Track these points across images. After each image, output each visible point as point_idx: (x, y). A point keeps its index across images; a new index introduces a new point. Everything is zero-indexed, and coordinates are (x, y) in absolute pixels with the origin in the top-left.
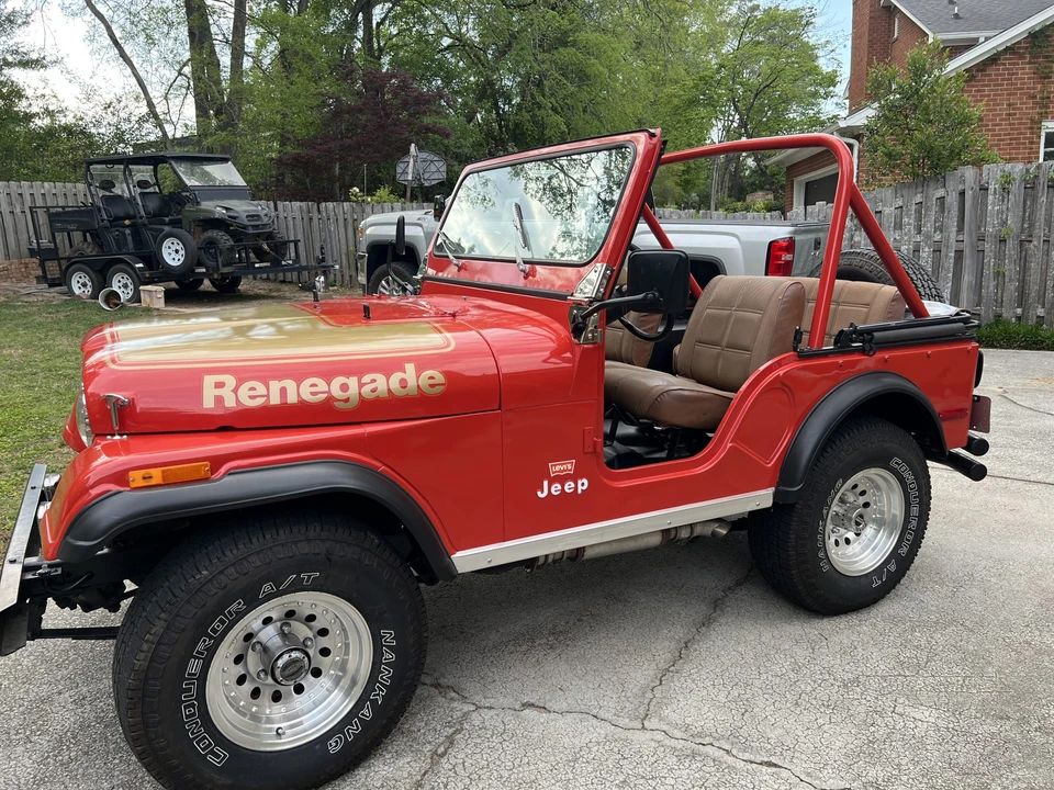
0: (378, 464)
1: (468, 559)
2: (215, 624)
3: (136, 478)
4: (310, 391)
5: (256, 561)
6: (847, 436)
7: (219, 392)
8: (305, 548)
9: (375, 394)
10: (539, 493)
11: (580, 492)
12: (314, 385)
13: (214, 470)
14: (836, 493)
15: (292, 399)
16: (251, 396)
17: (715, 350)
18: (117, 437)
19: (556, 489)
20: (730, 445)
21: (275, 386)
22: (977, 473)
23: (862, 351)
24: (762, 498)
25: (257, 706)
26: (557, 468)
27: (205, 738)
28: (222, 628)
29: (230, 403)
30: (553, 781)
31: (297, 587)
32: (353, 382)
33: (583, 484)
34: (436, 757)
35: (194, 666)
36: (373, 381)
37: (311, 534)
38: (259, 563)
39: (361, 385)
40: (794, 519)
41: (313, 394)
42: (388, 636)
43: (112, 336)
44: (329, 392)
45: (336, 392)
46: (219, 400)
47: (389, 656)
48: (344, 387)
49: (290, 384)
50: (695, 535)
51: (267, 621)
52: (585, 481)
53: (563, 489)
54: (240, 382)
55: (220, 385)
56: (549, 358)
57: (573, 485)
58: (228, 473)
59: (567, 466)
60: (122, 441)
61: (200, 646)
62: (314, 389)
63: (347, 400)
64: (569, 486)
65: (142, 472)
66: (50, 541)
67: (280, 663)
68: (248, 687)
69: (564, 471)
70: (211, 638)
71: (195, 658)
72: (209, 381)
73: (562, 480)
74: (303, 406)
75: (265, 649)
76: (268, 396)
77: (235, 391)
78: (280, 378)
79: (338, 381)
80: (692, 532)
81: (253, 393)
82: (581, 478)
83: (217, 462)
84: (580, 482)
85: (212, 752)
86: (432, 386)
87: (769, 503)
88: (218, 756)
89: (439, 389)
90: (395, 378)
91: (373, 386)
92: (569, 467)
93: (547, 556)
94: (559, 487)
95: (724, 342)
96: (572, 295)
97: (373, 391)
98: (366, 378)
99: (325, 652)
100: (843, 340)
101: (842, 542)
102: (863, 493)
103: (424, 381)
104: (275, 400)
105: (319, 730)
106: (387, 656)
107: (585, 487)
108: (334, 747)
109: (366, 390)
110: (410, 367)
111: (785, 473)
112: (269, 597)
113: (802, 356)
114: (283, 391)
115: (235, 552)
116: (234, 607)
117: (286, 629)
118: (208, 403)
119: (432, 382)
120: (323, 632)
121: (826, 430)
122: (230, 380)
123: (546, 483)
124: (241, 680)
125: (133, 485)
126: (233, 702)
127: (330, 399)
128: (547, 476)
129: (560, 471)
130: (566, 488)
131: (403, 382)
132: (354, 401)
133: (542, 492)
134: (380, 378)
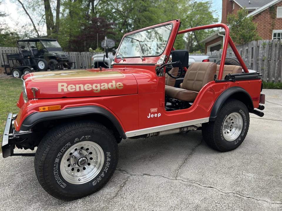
0: (105, 107)
1: (129, 134)
2: (63, 149)
3: (41, 109)
4: (87, 88)
5: (73, 132)
6: (228, 104)
7: (62, 87)
8: (86, 129)
9: (104, 89)
10: (148, 117)
11: (158, 117)
12: (88, 86)
13: (62, 107)
14: (225, 119)
15: (82, 89)
16: (71, 89)
17: (192, 82)
18: (35, 99)
19: (152, 116)
20: (198, 105)
21: (78, 86)
22: (261, 115)
23: (232, 81)
24: (206, 120)
25: (73, 173)
26: (153, 110)
27: (60, 180)
28: (64, 150)
29: (65, 90)
30: (153, 192)
31: (84, 140)
32: (98, 85)
33: (159, 115)
34: (121, 187)
35: (57, 160)
36: (104, 85)
37: (88, 125)
38: (74, 133)
39: (101, 86)
40: (214, 126)
41: (88, 88)
42: (109, 154)
43: (32, 75)
44: (92, 88)
45: (94, 88)
46: (63, 90)
47: (109, 159)
48: (96, 87)
49: (82, 86)
50: (188, 130)
51: (76, 150)
52: (160, 114)
54: (68, 84)
55: (63, 86)
56: (150, 81)
57: (157, 115)
58: (66, 108)
60: (36, 100)
61: (59, 155)
62: (88, 87)
63: (97, 90)
65: (42, 107)
66: (18, 126)
67: (80, 160)
68: (70, 168)
69: (154, 111)
70: (61, 153)
71: (57, 158)
72: (60, 85)
73: (154, 113)
74: (85, 92)
75: (75, 158)
76: (76, 89)
77: (67, 87)
78: (79, 84)
79: (95, 85)
80: (187, 129)
81: (72, 88)
82: (159, 113)
83: (63, 105)
84: (158, 114)
85: (62, 184)
86: (120, 87)
87: (208, 121)
88: (63, 185)
89: (122, 88)
90: (110, 84)
91: (104, 86)
92: (156, 110)
93: (149, 134)
94: (153, 115)
95: (195, 80)
96: (156, 64)
98: (102, 84)
99: (91, 159)
100: (227, 78)
101: (226, 133)
102: (232, 120)
103: (117, 85)
104: (78, 90)
105: (90, 179)
106: (108, 159)
108: (94, 184)
109: (102, 88)
110: (114, 82)
111: (212, 114)
112: (77, 142)
113: (216, 82)
114: (80, 87)
115: (68, 129)
116: (67, 144)
117: (81, 152)
118: (60, 90)
119: (120, 85)
120: (91, 153)
121: (222, 102)
122: (65, 85)
123: (150, 114)
124: (69, 166)
125: (40, 111)
126: (67, 171)
127: (92, 90)
128: (150, 112)
129: (153, 111)
130: (155, 115)
131: (112, 86)
132: (99, 90)
133: (149, 116)
134: (106, 84)
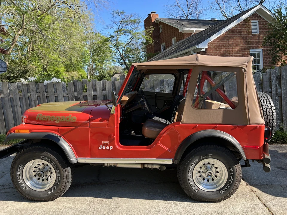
0: (61, 135)
10: (99, 148)
11: (110, 149)
12: (53, 117)
16: (43, 118)
18: (24, 124)
19: (104, 148)
20: (157, 144)
26: (104, 142)
29: (40, 119)
33: (111, 148)
39: (60, 118)
41: (52, 119)
44: (55, 119)
52: (112, 147)
54: (43, 115)
64: (107, 147)
69: (106, 143)
73: (106, 145)
77: (41, 117)
79: (57, 117)
84: (110, 147)
87: (171, 163)
89: (75, 121)
90: (67, 117)
92: (108, 143)
103: (72, 118)
107: (112, 148)
110: (70, 115)
114: (48, 118)
123: (101, 146)
128: (102, 144)
129: (105, 143)
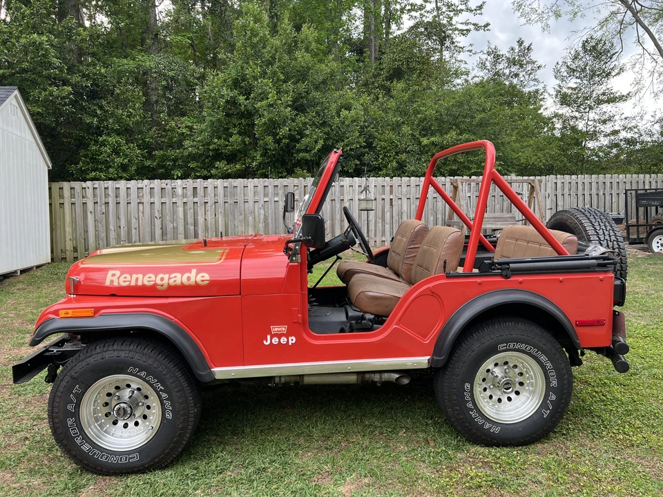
0: (173, 318)
4: (147, 280)
7: (113, 278)
10: (265, 342)
11: (290, 344)
12: (149, 277)
15: (140, 283)
16: (124, 281)
17: (421, 270)
18: (72, 296)
19: (275, 341)
20: (395, 326)
21: (134, 276)
26: (276, 329)
29: (116, 284)
32: (166, 277)
33: (292, 340)
36: (176, 277)
39: (169, 278)
41: (149, 281)
44: (155, 281)
45: (159, 282)
46: (112, 282)
48: (162, 279)
49: (140, 276)
50: (384, 380)
52: (293, 338)
53: (280, 341)
54: (121, 275)
55: (113, 275)
57: (286, 340)
59: (283, 329)
62: (150, 279)
63: (162, 285)
64: (283, 340)
69: (280, 331)
72: (109, 273)
73: (279, 336)
74: (144, 287)
76: (130, 281)
77: (119, 278)
78: (136, 273)
79: (160, 276)
80: (381, 377)
82: (291, 336)
84: (290, 339)
86: (203, 281)
89: (206, 283)
90: (186, 275)
91: (175, 279)
92: (284, 329)
93: (280, 377)
94: (277, 340)
95: (424, 266)
97: (175, 281)
98: (172, 276)
103: (199, 278)
104: (133, 283)
107: (294, 342)
109: (172, 282)
110: (194, 271)
113: (449, 276)
114: (137, 279)
118: (108, 283)
119: (203, 279)
122: (118, 273)
123: (269, 337)
127: (155, 285)
128: (270, 333)
129: (278, 331)
130: (282, 341)
131: (189, 278)
132: (166, 286)
133: (267, 341)
134: (179, 275)
